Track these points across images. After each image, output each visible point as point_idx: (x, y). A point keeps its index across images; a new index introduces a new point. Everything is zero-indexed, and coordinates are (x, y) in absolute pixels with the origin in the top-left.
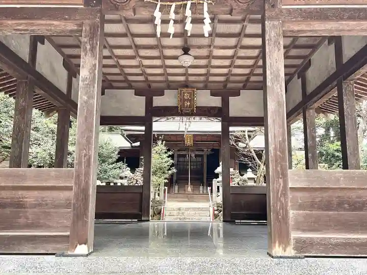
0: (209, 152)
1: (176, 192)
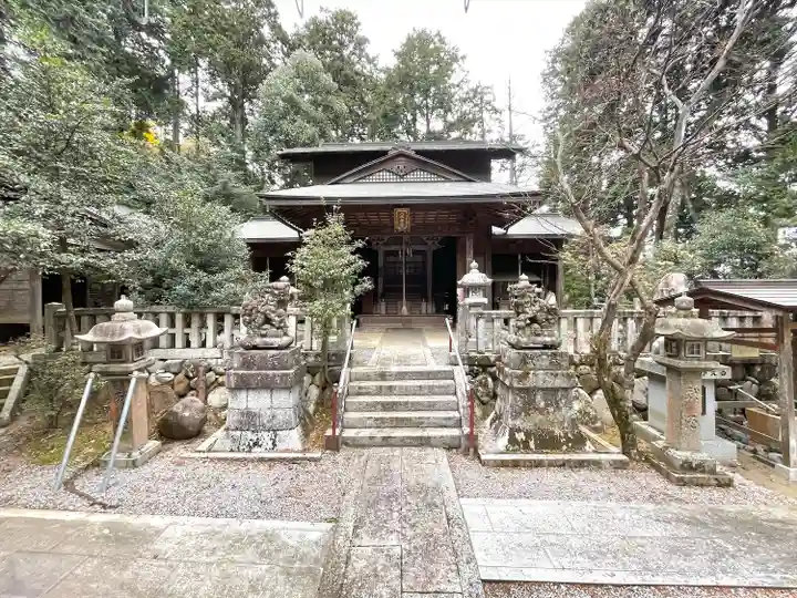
0: (437, 246)
1: (384, 312)
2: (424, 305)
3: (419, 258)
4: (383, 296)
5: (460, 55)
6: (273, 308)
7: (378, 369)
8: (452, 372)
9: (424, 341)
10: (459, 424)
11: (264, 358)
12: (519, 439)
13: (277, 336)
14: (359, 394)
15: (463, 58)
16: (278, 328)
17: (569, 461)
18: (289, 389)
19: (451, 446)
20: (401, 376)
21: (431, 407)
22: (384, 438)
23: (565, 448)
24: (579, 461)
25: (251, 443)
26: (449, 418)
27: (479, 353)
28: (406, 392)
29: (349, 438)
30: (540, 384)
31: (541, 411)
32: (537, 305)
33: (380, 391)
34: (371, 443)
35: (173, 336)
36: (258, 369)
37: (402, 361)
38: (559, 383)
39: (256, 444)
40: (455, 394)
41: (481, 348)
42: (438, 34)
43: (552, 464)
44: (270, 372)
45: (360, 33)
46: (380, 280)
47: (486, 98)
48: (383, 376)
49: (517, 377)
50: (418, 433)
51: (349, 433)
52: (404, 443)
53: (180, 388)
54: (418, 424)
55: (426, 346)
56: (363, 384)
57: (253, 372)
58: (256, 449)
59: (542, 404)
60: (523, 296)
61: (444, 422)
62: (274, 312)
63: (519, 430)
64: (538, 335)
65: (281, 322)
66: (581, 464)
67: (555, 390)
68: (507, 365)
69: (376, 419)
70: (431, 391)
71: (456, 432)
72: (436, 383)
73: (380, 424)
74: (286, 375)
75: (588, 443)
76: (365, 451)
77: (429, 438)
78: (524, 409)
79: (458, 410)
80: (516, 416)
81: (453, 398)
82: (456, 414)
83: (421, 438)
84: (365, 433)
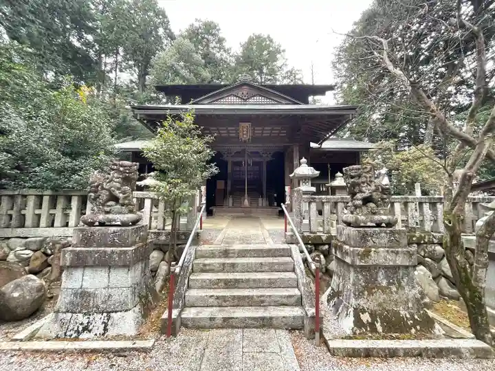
0: (269, 158)
1: (231, 205)
2: (260, 199)
3: (257, 168)
4: (231, 193)
5: (282, 49)
6: (118, 185)
7: (223, 246)
8: (290, 249)
9: (261, 224)
10: (299, 302)
11: (105, 235)
12: (365, 321)
13: (120, 213)
14: (203, 271)
15: (284, 51)
16: (123, 205)
17: (426, 349)
18: (126, 266)
19: (293, 327)
20: (243, 254)
21: (271, 284)
22: (225, 319)
23: (413, 331)
24: (435, 349)
25: (81, 329)
26: (290, 296)
27: (311, 233)
28: (248, 269)
29: (188, 319)
30: (381, 261)
31: (383, 290)
32: (373, 184)
33: (223, 268)
34: (211, 324)
35: (39, 216)
36: (98, 246)
37: (244, 240)
38: (400, 261)
39: (86, 329)
40: (294, 270)
41: (313, 229)
42: (269, 37)
43: (408, 353)
44: (109, 250)
45: (221, 35)
46: (229, 183)
47: (297, 77)
48: (226, 254)
49: (358, 255)
50: (260, 313)
51: (189, 313)
52: (245, 324)
53: (36, 264)
54: (260, 303)
55: (263, 228)
56: (208, 261)
57: (91, 249)
58: (85, 335)
59: (384, 283)
60: (359, 176)
61: (285, 301)
62: (119, 189)
63: (363, 311)
64: (375, 214)
65: (125, 198)
66: (440, 353)
67: (396, 268)
68: (344, 243)
69: (218, 298)
70: (272, 268)
71: (297, 312)
72: (275, 260)
73: (222, 302)
74: (125, 252)
75: (437, 326)
76: (205, 334)
77: (271, 318)
78: (366, 288)
79: (297, 287)
80: (359, 295)
81: (292, 275)
82: (296, 292)
83: (263, 319)
84: (206, 313)
